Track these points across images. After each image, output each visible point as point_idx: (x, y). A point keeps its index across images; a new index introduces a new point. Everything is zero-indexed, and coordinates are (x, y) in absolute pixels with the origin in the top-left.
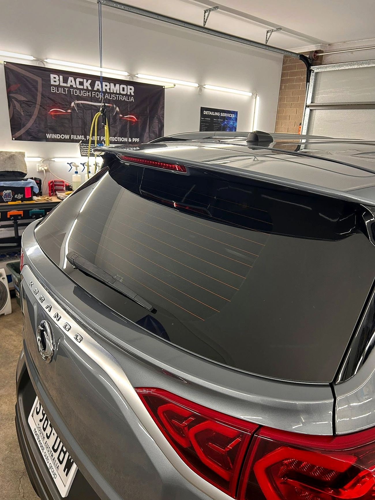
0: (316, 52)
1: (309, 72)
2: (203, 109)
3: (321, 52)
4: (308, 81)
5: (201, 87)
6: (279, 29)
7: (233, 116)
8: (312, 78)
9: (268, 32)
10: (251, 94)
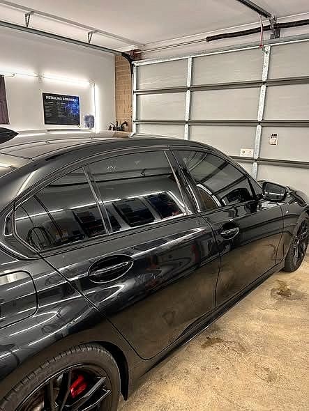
0: (135, 51)
1: (132, 66)
2: (44, 95)
3: (139, 50)
4: (132, 73)
5: (40, 77)
6: (96, 31)
7: (75, 100)
8: (135, 70)
9: (89, 34)
10: (89, 83)
